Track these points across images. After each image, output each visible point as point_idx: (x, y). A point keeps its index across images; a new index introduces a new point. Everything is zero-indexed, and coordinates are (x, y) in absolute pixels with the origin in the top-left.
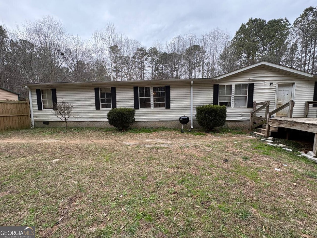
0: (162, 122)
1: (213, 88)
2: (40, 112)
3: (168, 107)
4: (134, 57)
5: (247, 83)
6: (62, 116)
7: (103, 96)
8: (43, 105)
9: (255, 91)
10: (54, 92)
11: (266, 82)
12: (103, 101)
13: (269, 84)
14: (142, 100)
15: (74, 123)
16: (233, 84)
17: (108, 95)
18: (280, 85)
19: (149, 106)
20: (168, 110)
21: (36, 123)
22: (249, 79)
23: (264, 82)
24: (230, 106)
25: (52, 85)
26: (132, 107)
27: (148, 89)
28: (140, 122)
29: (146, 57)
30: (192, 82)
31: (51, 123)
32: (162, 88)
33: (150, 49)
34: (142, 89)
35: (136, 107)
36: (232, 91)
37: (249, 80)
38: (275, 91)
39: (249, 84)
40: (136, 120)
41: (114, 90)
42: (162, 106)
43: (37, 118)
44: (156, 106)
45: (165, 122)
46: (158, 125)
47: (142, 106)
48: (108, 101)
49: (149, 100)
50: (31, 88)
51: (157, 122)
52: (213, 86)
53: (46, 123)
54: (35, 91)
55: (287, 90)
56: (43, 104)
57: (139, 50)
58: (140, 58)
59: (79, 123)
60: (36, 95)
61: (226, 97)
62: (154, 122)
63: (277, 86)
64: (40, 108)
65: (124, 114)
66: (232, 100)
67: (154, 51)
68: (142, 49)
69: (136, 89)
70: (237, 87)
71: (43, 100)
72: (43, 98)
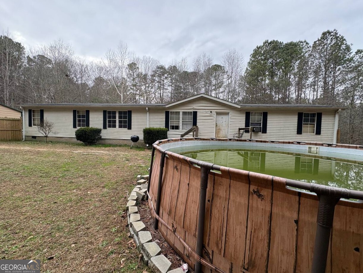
0: (125, 141)
1: (165, 113)
2: (30, 128)
3: (130, 128)
4: (153, 76)
5: (192, 111)
6: (44, 132)
7: (79, 117)
8: (33, 123)
9: (198, 118)
10: (42, 112)
11: (206, 110)
12: (79, 121)
13: (210, 112)
14: (109, 122)
15: (55, 138)
16: (181, 110)
17: (83, 116)
18: (218, 114)
19: (114, 126)
20: (130, 131)
21: (26, 137)
22: (193, 107)
23: (205, 110)
24: (179, 129)
25: (40, 107)
26: (101, 126)
27: (114, 113)
28: (107, 140)
29: (166, 75)
30: (147, 108)
31: (38, 137)
32: (125, 113)
33: (169, 67)
34: (109, 113)
35: (105, 127)
36: (180, 117)
37: (193, 109)
38: (214, 118)
39: (193, 112)
40: (102, 138)
41: (88, 112)
42: (125, 127)
43: (27, 132)
44: (120, 127)
45: (127, 140)
46: (121, 142)
47: (110, 126)
48: (83, 121)
49: (115, 122)
50: (24, 108)
51: (121, 140)
52: (165, 112)
53: (34, 137)
54: (27, 111)
55: (225, 117)
56: (33, 121)
57: (158, 68)
58: (160, 76)
59: (59, 138)
60: (28, 114)
61: (175, 121)
62: (119, 140)
63: (215, 114)
64: (30, 125)
65: (86, 132)
66: (180, 125)
67: (174, 69)
68: (162, 68)
69: (105, 112)
70: (184, 113)
71: (33, 118)
72: (33, 117)
